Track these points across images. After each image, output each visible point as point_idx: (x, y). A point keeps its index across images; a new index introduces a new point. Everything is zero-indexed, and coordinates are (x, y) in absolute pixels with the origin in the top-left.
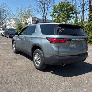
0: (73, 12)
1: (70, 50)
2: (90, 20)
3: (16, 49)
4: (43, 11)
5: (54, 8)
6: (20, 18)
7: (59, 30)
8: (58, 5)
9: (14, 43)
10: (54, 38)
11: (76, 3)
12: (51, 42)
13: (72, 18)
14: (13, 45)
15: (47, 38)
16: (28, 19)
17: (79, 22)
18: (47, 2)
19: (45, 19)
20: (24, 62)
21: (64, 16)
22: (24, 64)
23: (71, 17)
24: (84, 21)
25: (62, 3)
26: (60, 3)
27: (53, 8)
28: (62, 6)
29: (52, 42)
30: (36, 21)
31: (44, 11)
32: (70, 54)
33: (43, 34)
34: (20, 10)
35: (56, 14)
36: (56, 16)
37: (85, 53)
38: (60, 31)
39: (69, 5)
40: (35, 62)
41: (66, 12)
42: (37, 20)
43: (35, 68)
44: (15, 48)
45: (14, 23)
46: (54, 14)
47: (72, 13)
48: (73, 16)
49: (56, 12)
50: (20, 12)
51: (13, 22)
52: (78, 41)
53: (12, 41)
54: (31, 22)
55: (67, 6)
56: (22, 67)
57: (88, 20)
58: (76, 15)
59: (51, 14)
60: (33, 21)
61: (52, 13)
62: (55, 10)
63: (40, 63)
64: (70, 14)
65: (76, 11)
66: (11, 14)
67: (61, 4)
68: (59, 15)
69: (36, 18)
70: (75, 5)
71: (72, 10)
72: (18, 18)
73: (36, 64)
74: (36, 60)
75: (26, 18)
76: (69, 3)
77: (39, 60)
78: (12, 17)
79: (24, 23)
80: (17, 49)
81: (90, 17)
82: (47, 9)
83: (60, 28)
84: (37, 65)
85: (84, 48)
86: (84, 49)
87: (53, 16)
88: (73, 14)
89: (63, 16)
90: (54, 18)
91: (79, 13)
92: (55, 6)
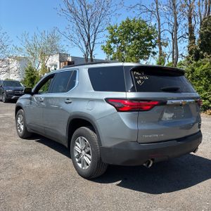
0: (153, 41)
1: (164, 127)
2: (190, 58)
3: (25, 128)
4: (84, 40)
5: (111, 33)
6: (31, 56)
7: (136, 80)
8: (119, 26)
9: (21, 113)
10: (126, 99)
11: (159, 21)
12: (119, 110)
13: (151, 54)
14: (17, 119)
15: (108, 100)
16: (50, 59)
17: (166, 63)
18: (93, 20)
19: (89, 57)
20: (47, 159)
21: (134, 49)
22: (49, 165)
23: (148, 53)
24: (179, 61)
25: (128, 21)
26: (123, 23)
27: (107, 33)
28: (128, 29)
29: (121, 108)
30: (69, 62)
31: (86, 40)
32: (163, 137)
33: (95, 89)
34: (31, 39)
35: (114, 47)
36: (115, 50)
37: (195, 134)
38: (139, 82)
39: (145, 27)
40: (77, 160)
41: (138, 42)
42: (70, 60)
43: (77, 175)
44: (22, 127)
45: (16, 68)
46: (110, 47)
47: (150, 45)
48: (152, 50)
49: (114, 42)
50: (31, 42)
51: (14, 65)
52: (181, 105)
53: (14, 109)
54: (56, 66)
55: (138, 29)
56: (44, 174)
57: (188, 59)
58: (161, 49)
59: (104, 47)
60: (60, 62)
61: (105, 44)
62: (112, 38)
63: (89, 162)
64: (147, 45)
65: (160, 39)
66: (11, 46)
67: (126, 25)
68: (121, 49)
69: (68, 55)
70: (157, 26)
71: (151, 38)
72: (27, 55)
73: (80, 165)
74: (80, 155)
75: (45, 55)
76: (143, 22)
77: (88, 153)
78: (11, 55)
79: (40, 67)
80: (28, 129)
81: (191, 53)
82: (93, 36)
83: (138, 76)
84: (83, 166)
85: (193, 121)
86: (194, 124)
87: (108, 50)
88: (154, 46)
89: (131, 51)
90: (111, 54)
91: (166, 45)
92: (112, 28)
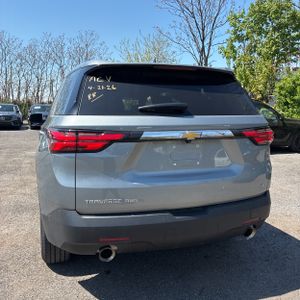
5: (234, 25)
8: (247, 12)
21: (270, 48)
26: (252, 5)
34: (131, 47)
35: (239, 47)
36: (241, 52)
38: (90, 96)
41: (276, 34)
46: (232, 47)
49: (240, 38)
50: (131, 52)
62: (235, 33)
67: (257, 9)
68: (252, 49)
90: (234, 59)
92: (236, 18)
